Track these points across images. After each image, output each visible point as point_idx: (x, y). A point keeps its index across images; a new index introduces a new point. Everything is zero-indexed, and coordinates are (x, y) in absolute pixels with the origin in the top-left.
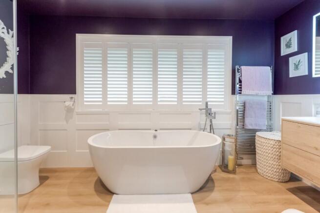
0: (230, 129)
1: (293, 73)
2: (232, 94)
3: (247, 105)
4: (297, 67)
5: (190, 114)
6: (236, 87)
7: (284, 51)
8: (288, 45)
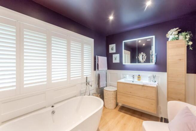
0: (93, 89)
1: (114, 61)
2: (94, 70)
3: (100, 76)
4: (115, 59)
5: (75, 86)
6: (96, 67)
7: (111, 51)
8: (112, 49)
